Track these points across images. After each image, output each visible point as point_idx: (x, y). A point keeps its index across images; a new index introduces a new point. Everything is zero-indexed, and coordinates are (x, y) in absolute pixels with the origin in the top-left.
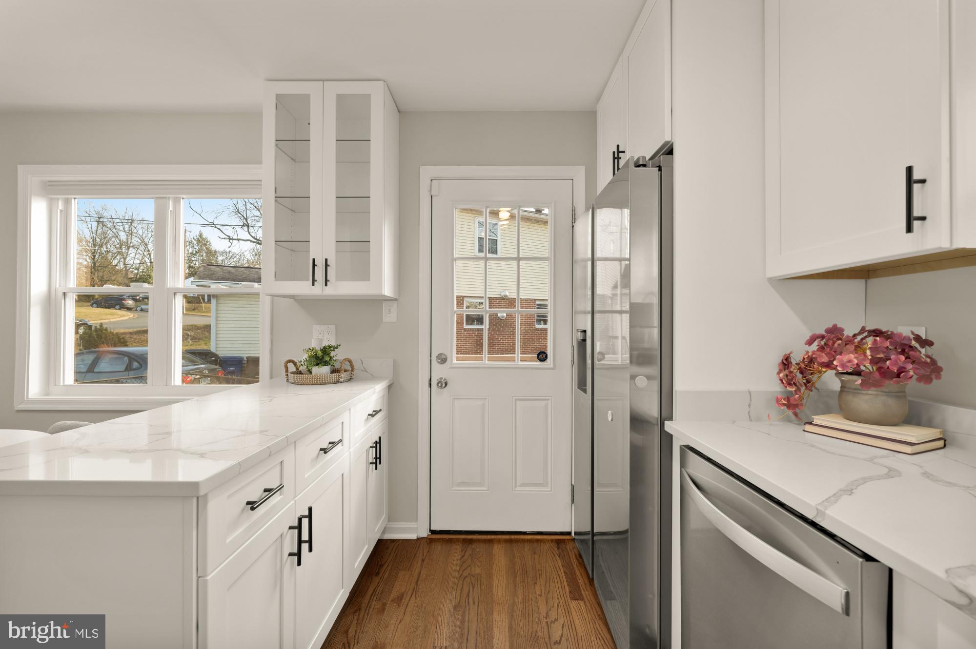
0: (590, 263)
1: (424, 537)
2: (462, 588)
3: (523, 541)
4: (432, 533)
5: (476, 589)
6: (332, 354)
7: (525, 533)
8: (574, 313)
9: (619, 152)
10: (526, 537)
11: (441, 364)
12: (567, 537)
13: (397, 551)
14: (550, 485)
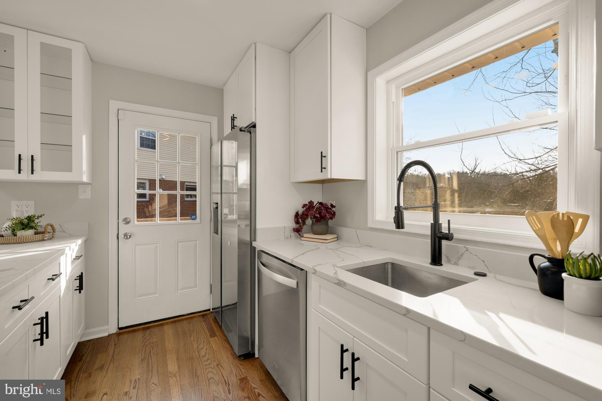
0: (220, 168)
1: (114, 333)
2: (145, 350)
3: (182, 320)
4: (119, 330)
5: (154, 348)
6: (36, 221)
7: (183, 315)
8: (211, 193)
9: (234, 118)
10: (184, 317)
11: (126, 224)
12: (208, 312)
13: (93, 345)
14: (198, 287)
